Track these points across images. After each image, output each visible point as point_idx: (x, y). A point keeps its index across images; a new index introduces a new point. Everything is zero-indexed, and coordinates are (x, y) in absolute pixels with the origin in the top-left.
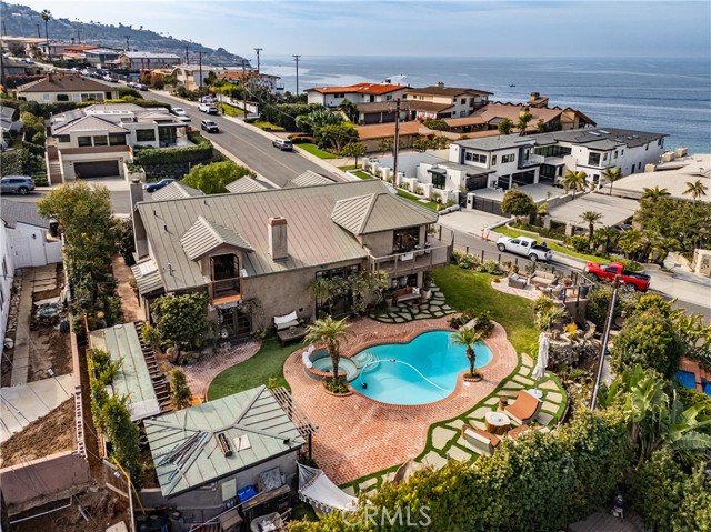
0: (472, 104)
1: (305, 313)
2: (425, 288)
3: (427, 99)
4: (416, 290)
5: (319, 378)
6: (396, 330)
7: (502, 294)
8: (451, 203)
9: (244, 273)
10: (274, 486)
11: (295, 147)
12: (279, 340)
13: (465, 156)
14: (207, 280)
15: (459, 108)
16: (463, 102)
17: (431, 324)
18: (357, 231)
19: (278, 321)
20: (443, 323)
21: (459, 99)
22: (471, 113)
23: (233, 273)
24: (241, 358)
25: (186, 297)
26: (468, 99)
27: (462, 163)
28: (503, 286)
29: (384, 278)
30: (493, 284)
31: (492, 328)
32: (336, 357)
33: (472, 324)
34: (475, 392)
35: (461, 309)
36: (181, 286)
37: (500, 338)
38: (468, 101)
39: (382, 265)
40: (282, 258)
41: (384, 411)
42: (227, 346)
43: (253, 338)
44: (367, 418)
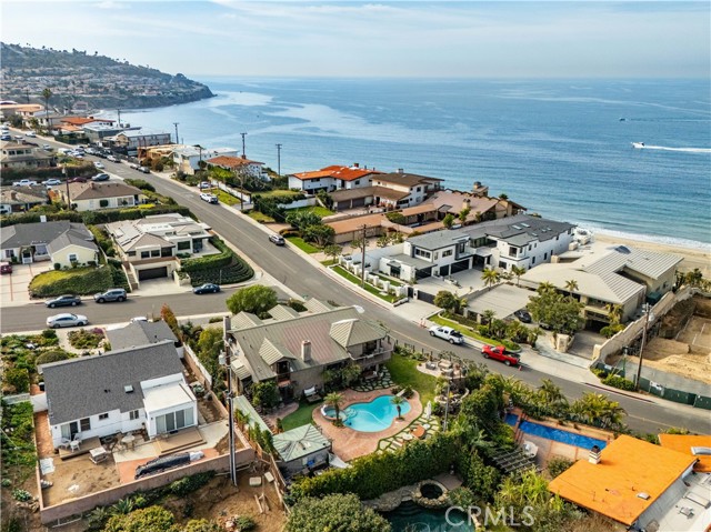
0: (426, 190)
1: (319, 387)
2: (380, 371)
3: (389, 186)
4: (375, 373)
5: (329, 420)
6: (365, 396)
7: (422, 374)
8: (402, 297)
9: (292, 370)
10: (320, 460)
11: (287, 241)
12: (307, 402)
13: (415, 251)
14: (276, 375)
15: (415, 195)
16: (419, 190)
17: (382, 392)
18: (344, 345)
19: (306, 392)
20: (389, 391)
21: (415, 188)
22: (426, 198)
23: (286, 370)
24: (291, 411)
25: (268, 383)
26: (422, 187)
27: (413, 257)
28: (422, 368)
29: (358, 368)
30: (418, 367)
31: (412, 394)
32: (338, 410)
33: (403, 392)
34: (400, 425)
35: (398, 383)
36: (265, 378)
37: (416, 399)
38: (422, 189)
39: (357, 362)
40: (308, 361)
41: (360, 435)
42: (283, 405)
43: (295, 401)
44: (353, 437)
